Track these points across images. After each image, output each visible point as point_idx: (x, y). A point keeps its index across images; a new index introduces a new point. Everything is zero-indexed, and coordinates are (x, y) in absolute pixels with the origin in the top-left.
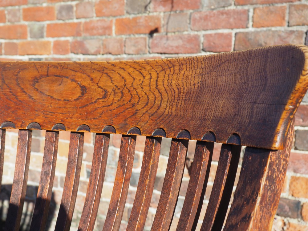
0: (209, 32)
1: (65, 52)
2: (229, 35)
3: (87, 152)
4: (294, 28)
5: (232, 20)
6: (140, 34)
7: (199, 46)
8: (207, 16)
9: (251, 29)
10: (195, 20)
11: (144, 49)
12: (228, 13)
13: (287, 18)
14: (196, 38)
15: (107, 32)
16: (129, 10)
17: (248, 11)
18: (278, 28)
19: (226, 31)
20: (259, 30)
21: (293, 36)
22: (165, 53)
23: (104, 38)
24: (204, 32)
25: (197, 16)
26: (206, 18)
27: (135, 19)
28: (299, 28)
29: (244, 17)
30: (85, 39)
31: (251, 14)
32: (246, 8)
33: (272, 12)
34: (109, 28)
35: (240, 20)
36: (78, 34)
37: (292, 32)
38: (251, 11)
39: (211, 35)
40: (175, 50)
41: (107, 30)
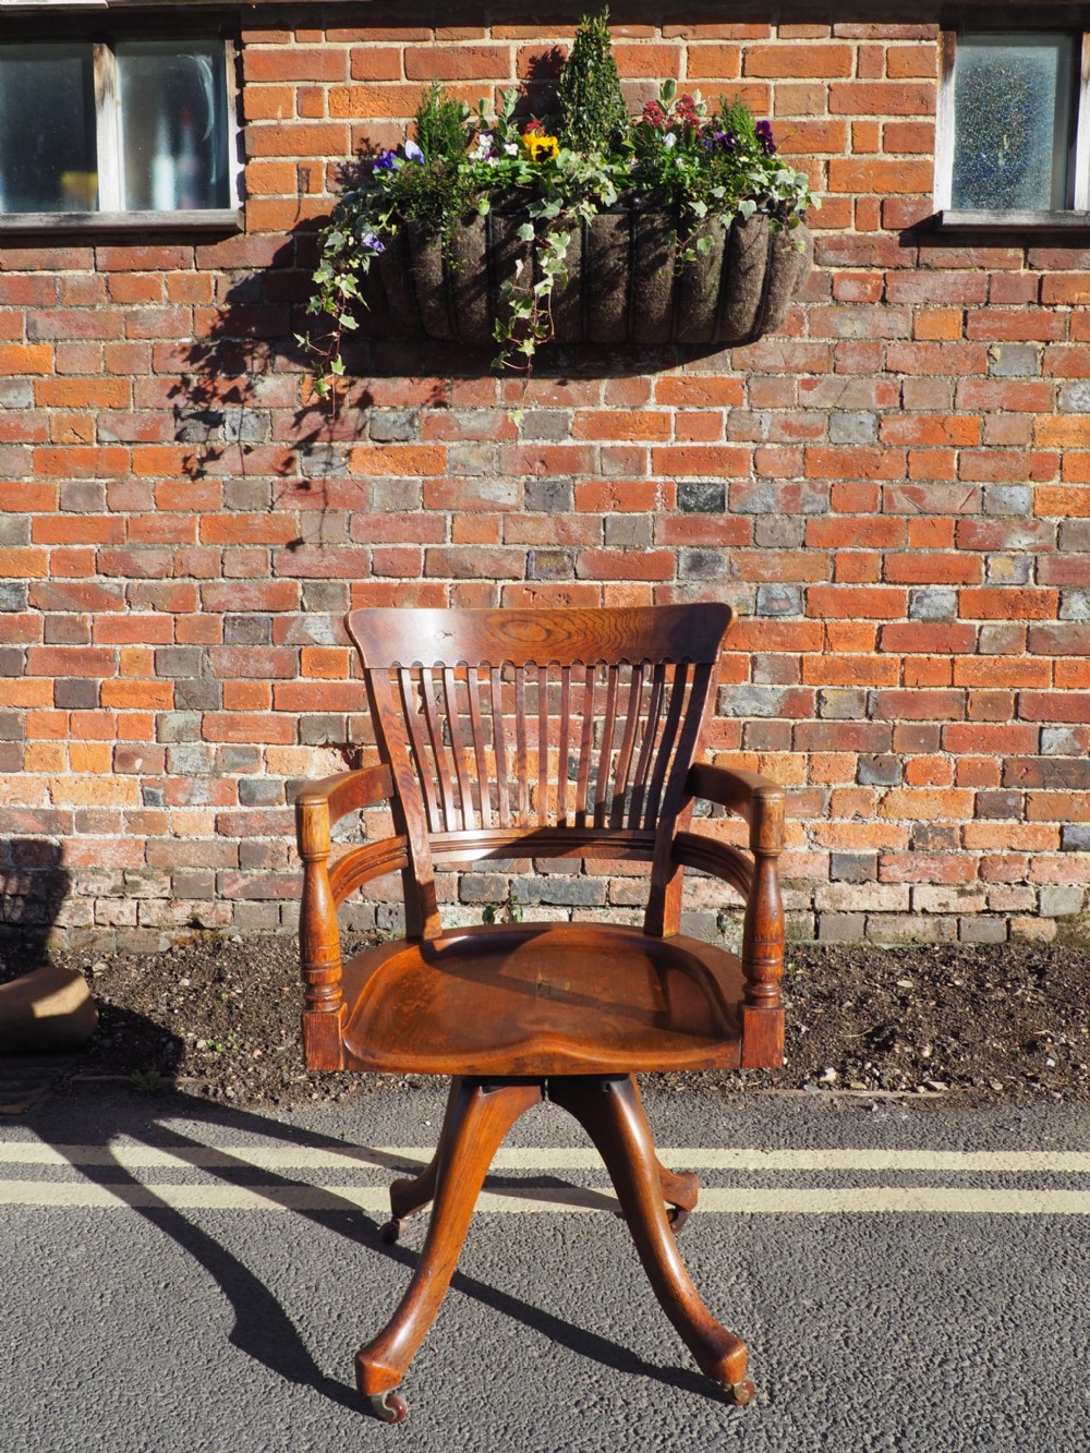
0: (382, 546)
1: (86, 572)
2: (417, 551)
3: (145, 758)
4: (512, 547)
5: (419, 530)
6: (255, 544)
7: (366, 567)
8: (379, 520)
9: (449, 545)
10: (357, 526)
11: (263, 568)
12: (413, 519)
13: (501, 533)
14: (361, 554)
15: (184, 538)
16: (231, 503)
17: (445, 518)
18: (489, 546)
19: (410, 546)
20: (462, 546)
21: (511, 558)
22: (303, 577)
23: (176, 548)
24: (373, 546)
25: (362, 520)
26: (377, 525)
27: (243, 520)
28: (518, 547)
29: (439, 526)
30: (134, 547)
31: (449, 523)
32: (441, 514)
33: (480, 523)
34: (189, 531)
35: (434, 530)
36: (117, 539)
37: (509, 552)
38: (449, 518)
39: (386, 550)
40: (324, 572)
41: (182, 535)
